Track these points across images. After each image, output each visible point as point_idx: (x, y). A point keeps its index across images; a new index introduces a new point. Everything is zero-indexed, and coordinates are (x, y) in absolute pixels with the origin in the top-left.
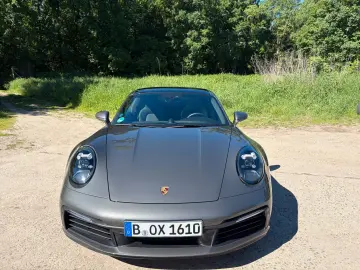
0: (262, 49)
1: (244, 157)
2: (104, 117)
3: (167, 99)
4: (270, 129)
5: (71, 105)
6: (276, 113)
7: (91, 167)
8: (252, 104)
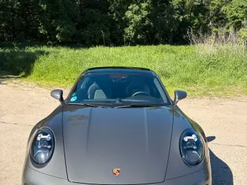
0: (196, 21)
1: (186, 139)
2: (59, 96)
3: (115, 79)
4: (206, 100)
5: (23, 74)
6: (211, 84)
7: (49, 147)
8: (189, 75)
